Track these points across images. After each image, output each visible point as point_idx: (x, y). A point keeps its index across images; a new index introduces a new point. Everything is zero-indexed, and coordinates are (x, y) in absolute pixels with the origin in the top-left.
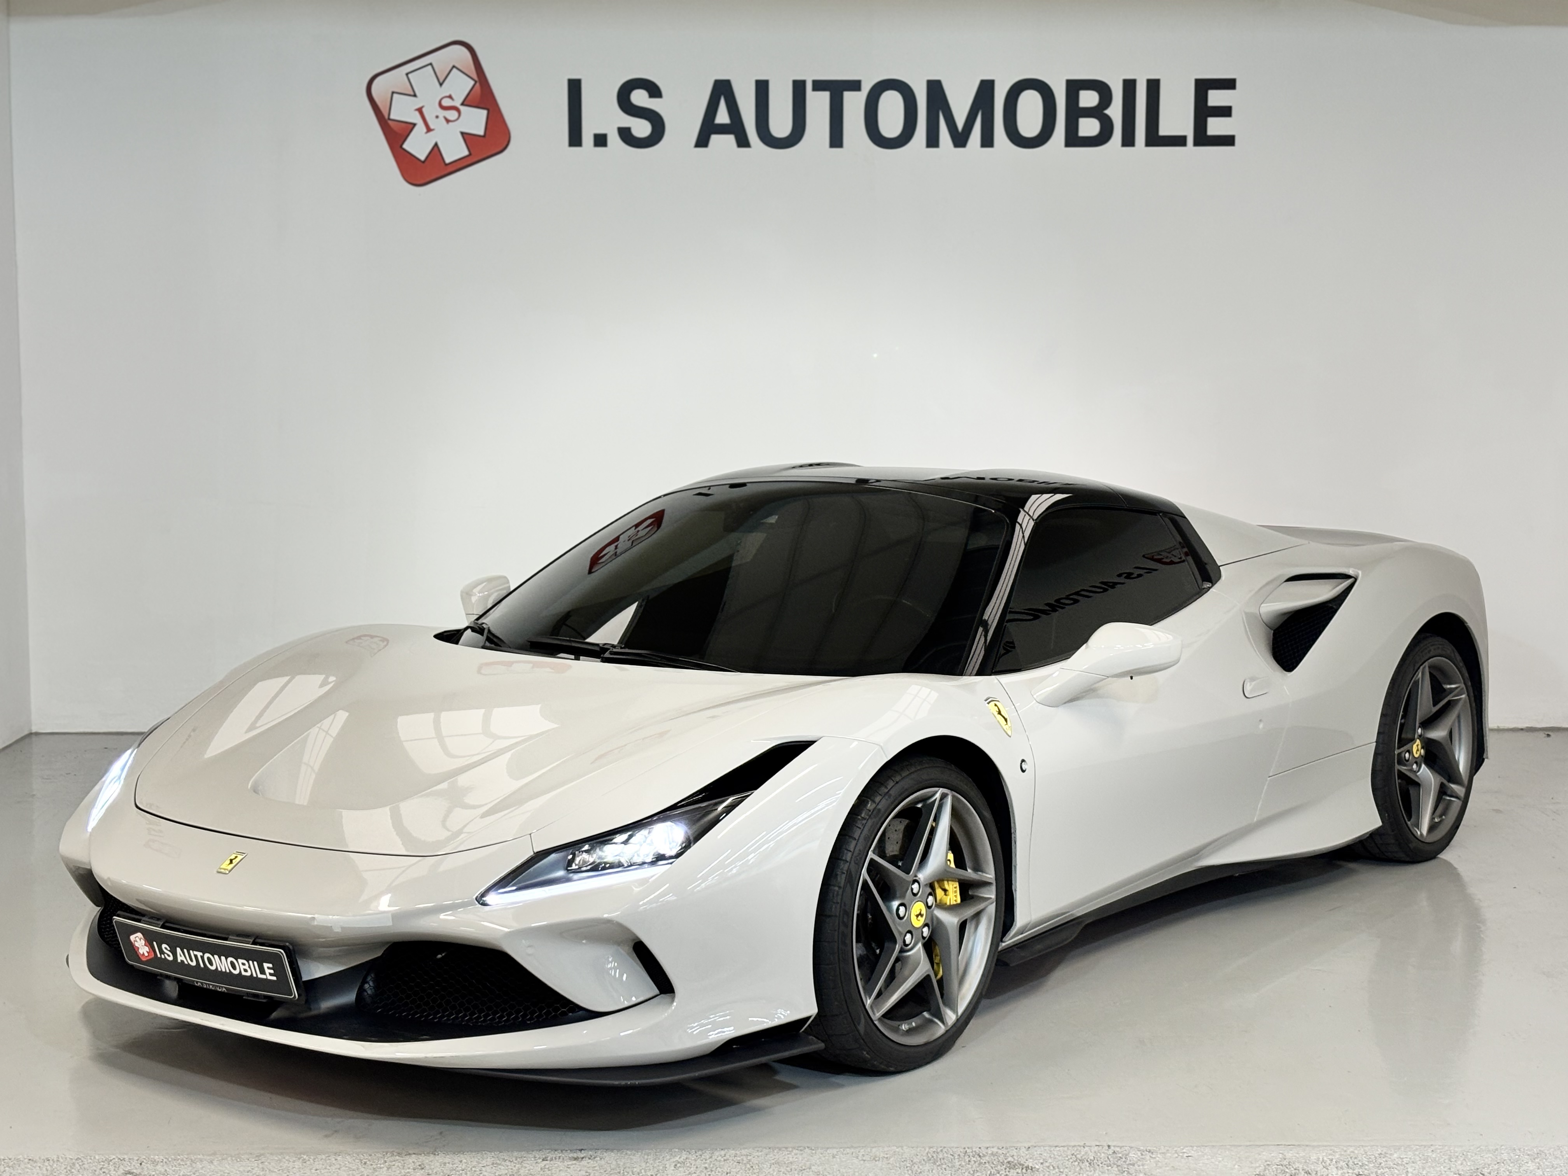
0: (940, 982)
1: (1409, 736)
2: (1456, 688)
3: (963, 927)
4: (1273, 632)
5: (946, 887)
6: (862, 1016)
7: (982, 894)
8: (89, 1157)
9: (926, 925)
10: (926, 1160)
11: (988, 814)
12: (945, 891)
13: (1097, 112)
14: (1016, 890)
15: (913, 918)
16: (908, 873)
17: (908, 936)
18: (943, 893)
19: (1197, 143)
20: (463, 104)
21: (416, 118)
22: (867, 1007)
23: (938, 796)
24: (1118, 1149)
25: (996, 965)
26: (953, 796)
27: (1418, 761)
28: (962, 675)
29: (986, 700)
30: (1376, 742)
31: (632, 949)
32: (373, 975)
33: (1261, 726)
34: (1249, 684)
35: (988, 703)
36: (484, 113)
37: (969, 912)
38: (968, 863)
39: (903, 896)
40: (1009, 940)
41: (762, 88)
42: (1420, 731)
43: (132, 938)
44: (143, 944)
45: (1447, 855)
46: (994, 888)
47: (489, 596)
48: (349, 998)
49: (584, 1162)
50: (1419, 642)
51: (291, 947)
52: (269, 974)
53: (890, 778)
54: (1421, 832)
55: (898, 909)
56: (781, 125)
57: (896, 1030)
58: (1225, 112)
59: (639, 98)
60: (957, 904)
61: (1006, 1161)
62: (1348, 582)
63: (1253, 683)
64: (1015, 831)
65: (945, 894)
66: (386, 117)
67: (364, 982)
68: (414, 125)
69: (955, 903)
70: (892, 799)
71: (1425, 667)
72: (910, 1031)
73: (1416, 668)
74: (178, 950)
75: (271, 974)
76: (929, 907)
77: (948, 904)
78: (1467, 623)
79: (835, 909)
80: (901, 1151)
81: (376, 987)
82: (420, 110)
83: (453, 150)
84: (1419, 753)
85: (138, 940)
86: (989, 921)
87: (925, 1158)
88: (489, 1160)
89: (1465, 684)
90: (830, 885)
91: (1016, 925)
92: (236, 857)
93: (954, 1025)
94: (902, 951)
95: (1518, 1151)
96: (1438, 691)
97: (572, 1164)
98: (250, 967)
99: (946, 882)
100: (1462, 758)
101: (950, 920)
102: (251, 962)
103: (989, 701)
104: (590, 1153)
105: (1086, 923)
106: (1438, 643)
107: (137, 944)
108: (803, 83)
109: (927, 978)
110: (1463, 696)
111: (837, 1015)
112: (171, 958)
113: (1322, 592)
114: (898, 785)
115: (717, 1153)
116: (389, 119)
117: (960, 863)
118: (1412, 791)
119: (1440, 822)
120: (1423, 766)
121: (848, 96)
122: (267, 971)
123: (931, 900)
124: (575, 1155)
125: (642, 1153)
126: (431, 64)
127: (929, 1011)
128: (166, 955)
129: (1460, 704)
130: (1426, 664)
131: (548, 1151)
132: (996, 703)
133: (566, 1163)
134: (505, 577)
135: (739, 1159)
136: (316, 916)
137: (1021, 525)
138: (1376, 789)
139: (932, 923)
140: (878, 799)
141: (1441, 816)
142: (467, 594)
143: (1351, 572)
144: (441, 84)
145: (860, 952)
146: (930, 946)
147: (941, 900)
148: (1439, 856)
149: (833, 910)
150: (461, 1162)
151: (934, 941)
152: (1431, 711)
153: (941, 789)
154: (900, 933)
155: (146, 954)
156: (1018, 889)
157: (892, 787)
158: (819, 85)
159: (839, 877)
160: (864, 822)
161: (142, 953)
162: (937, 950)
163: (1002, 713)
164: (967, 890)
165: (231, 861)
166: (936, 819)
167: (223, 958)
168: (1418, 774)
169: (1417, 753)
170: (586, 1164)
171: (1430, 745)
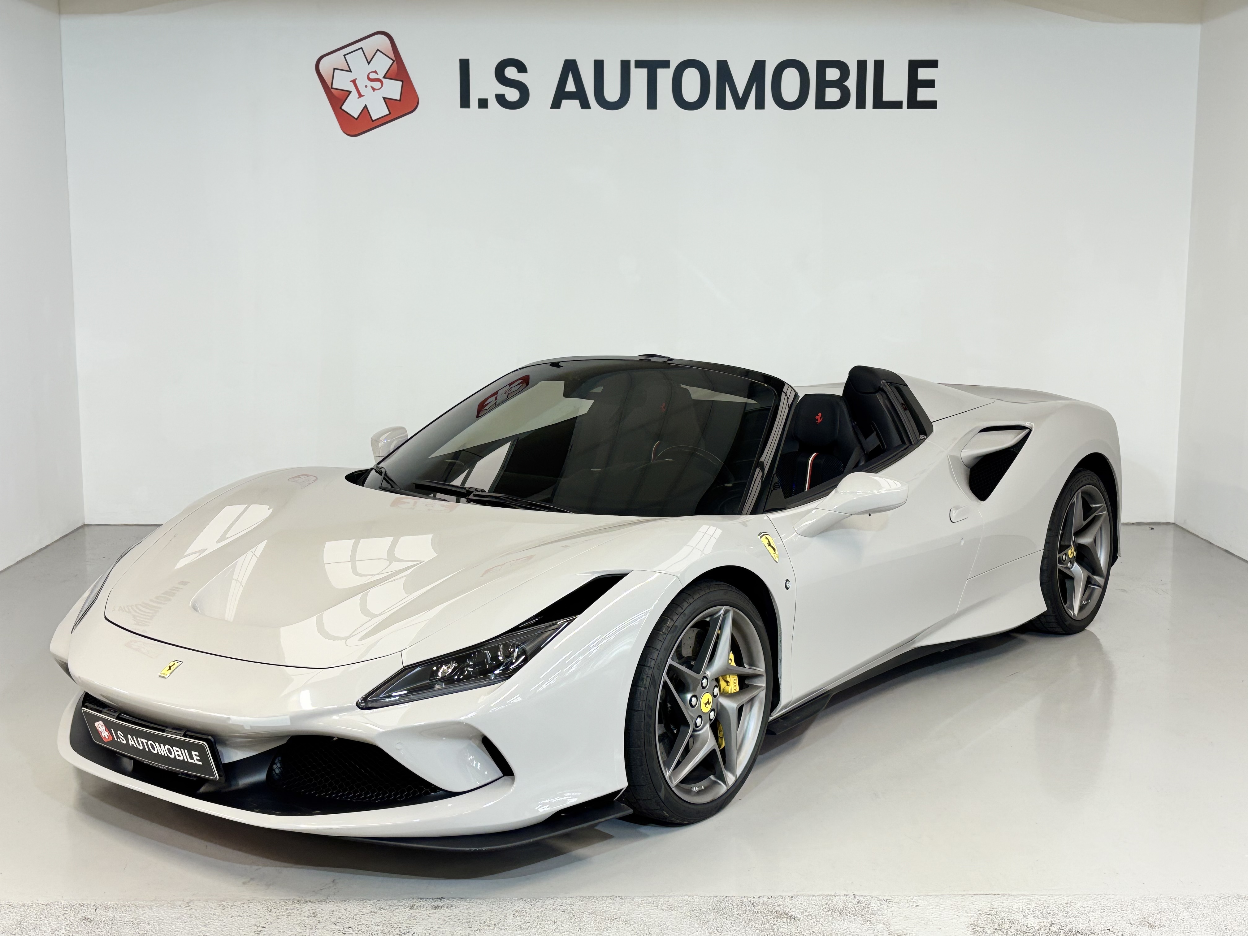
0: (723, 752)
1: (1067, 543)
2: (1100, 507)
3: (740, 710)
4: (969, 469)
5: (728, 679)
6: (662, 784)
7: (754, 683)
8: (56, 903)
9: (713, 710)
10: (711, 909)
11: (760, 623)
12: (727, 682)
13: (839, 84)
14: (781, 678)
15: (703, 706)
16: (698, 673)
17: (699, 720)
18: (726, 684)
19: (909, 107)
20: (384, 77)
21: (351, 87)
22: (666, 778)
23: (722, 612)
24: (861, 899)
25: (766, 734)
26: (734, 612)
27: (1072, 560)
28: (741, 515)
29: (759, 535)
30: (1044, 549)
31: (481, 742)
32: (280, 758)
33: (962, 543)
34: (954, 512)
35: (761, 537)
36: (399, 84)
37: (745, 698)
38: (745, 660)
39: (695, 690)
40: (776, 714)
41: (599, 66)
42: (1073, 538)
43: (96, 724)
44: (105, 730)
45: (1091, 628)
46: (764, 678)
47: (392, 442)
48: (261, 777)
49: (442, 911)
50: (1075, 475)
51: (212, 740)
52: (196, 759)
53: (684, 600)
54: (1073, 613)
55: (691, 700)
56: (612, 93)
57: (689, 792)
58: (930, 84)
59: (511, 72)
60: (737, 692)
61: (774, 911)
62: (1025, 432)
63: (957, 511)
64: (781, 634)
65: (728, 685)
66: (330, 87)
67: (273, 763)
68: (350, 92)
69: (735, 691)
70: (686, 617)
71: (1079, 493)
72: (699, 793)
73: (1073, 494)
74: (129, 736)
75: (197, 760)
76: (714, 696)
77: (730, 692)
78: (1108, 460)
79: (641, 705)
80: (692, 900)
81: (283, 767)
82: (354, 82)
83: (378, 110)
84: (1072, 554)
85: (100, 726)
86: (761, 703)
87: (710, 907)
88: (367, 909)
89: (1106, 503)
90: (638, 686)
91: (781, 704)
92: (174, 664)
93: (734, 784)
94: (694, 731)
95: (1174, 900)
96: (1087, 510)
97: (433, 913)
98: (182, 753)
99: (728, 676)
100: (1102, 557)
101: (731, 705)
102: (182, 750)
103: (761, 535)
104: (448, 901)
105: (833, 694)
106: (1088, 475)
107: (100, 729)
108: (628, 62)
109: (713, 752)
110: (1105, 512)
111: (643, 785)
112: (125, 742)
113: (1007, 440)
114: (690, 606)
115: (547, 902)
116: (332, 88)
117: (739, 661)
118: (1068, 583)
119: (1086, 604)
120: (1075, 564)
121: (661, 72)
122: (195, 758)
123: (716, 690)
124: (436, 904)
125: (489, 902)
126: (361, 48)
127: (714, 774)
128: (121, 739)
129: (1102, 519)
130: (1080, 491)
131: (415, 899)
132: (767, 536)
133: (428, 912)
134: (404, 428)
135: (564, 908)
136: (231, 717)
137: (786, 394)
138: (1043, 583)
139: (717, 708)
140: (675, 618)
141: (1087, 600)
142: (376, 441)
143: (1027, 424)
144: (369, 63)
145: (661, 732)
146: (715, 726)
147: (724, 689)
148: (1086, 629)
149: (640, 705)
150: (346, 910)
151: (718, 721)
152: (1082, 525)
153: (724, 607)
154: (692, 718)
155: (107, 737)
156: (782, 677)
157: (687, 607)
158: (640, 64)
159: (644, 679)
160: (665, 636)
161: (104, 736)
162: (721, 727)
163: (772, 544)
164: (744, 682)
165: (170, 667)
166: (721, 628)
167: (162, 745)
168: (1071, 570)
169: (1071, 555)
170: (444, 913)
171: (1080, 548)
